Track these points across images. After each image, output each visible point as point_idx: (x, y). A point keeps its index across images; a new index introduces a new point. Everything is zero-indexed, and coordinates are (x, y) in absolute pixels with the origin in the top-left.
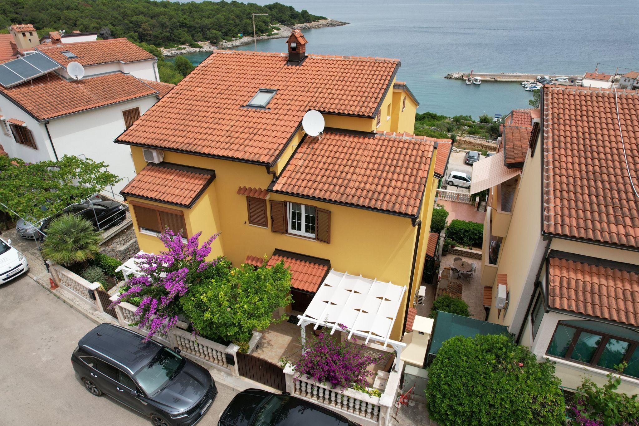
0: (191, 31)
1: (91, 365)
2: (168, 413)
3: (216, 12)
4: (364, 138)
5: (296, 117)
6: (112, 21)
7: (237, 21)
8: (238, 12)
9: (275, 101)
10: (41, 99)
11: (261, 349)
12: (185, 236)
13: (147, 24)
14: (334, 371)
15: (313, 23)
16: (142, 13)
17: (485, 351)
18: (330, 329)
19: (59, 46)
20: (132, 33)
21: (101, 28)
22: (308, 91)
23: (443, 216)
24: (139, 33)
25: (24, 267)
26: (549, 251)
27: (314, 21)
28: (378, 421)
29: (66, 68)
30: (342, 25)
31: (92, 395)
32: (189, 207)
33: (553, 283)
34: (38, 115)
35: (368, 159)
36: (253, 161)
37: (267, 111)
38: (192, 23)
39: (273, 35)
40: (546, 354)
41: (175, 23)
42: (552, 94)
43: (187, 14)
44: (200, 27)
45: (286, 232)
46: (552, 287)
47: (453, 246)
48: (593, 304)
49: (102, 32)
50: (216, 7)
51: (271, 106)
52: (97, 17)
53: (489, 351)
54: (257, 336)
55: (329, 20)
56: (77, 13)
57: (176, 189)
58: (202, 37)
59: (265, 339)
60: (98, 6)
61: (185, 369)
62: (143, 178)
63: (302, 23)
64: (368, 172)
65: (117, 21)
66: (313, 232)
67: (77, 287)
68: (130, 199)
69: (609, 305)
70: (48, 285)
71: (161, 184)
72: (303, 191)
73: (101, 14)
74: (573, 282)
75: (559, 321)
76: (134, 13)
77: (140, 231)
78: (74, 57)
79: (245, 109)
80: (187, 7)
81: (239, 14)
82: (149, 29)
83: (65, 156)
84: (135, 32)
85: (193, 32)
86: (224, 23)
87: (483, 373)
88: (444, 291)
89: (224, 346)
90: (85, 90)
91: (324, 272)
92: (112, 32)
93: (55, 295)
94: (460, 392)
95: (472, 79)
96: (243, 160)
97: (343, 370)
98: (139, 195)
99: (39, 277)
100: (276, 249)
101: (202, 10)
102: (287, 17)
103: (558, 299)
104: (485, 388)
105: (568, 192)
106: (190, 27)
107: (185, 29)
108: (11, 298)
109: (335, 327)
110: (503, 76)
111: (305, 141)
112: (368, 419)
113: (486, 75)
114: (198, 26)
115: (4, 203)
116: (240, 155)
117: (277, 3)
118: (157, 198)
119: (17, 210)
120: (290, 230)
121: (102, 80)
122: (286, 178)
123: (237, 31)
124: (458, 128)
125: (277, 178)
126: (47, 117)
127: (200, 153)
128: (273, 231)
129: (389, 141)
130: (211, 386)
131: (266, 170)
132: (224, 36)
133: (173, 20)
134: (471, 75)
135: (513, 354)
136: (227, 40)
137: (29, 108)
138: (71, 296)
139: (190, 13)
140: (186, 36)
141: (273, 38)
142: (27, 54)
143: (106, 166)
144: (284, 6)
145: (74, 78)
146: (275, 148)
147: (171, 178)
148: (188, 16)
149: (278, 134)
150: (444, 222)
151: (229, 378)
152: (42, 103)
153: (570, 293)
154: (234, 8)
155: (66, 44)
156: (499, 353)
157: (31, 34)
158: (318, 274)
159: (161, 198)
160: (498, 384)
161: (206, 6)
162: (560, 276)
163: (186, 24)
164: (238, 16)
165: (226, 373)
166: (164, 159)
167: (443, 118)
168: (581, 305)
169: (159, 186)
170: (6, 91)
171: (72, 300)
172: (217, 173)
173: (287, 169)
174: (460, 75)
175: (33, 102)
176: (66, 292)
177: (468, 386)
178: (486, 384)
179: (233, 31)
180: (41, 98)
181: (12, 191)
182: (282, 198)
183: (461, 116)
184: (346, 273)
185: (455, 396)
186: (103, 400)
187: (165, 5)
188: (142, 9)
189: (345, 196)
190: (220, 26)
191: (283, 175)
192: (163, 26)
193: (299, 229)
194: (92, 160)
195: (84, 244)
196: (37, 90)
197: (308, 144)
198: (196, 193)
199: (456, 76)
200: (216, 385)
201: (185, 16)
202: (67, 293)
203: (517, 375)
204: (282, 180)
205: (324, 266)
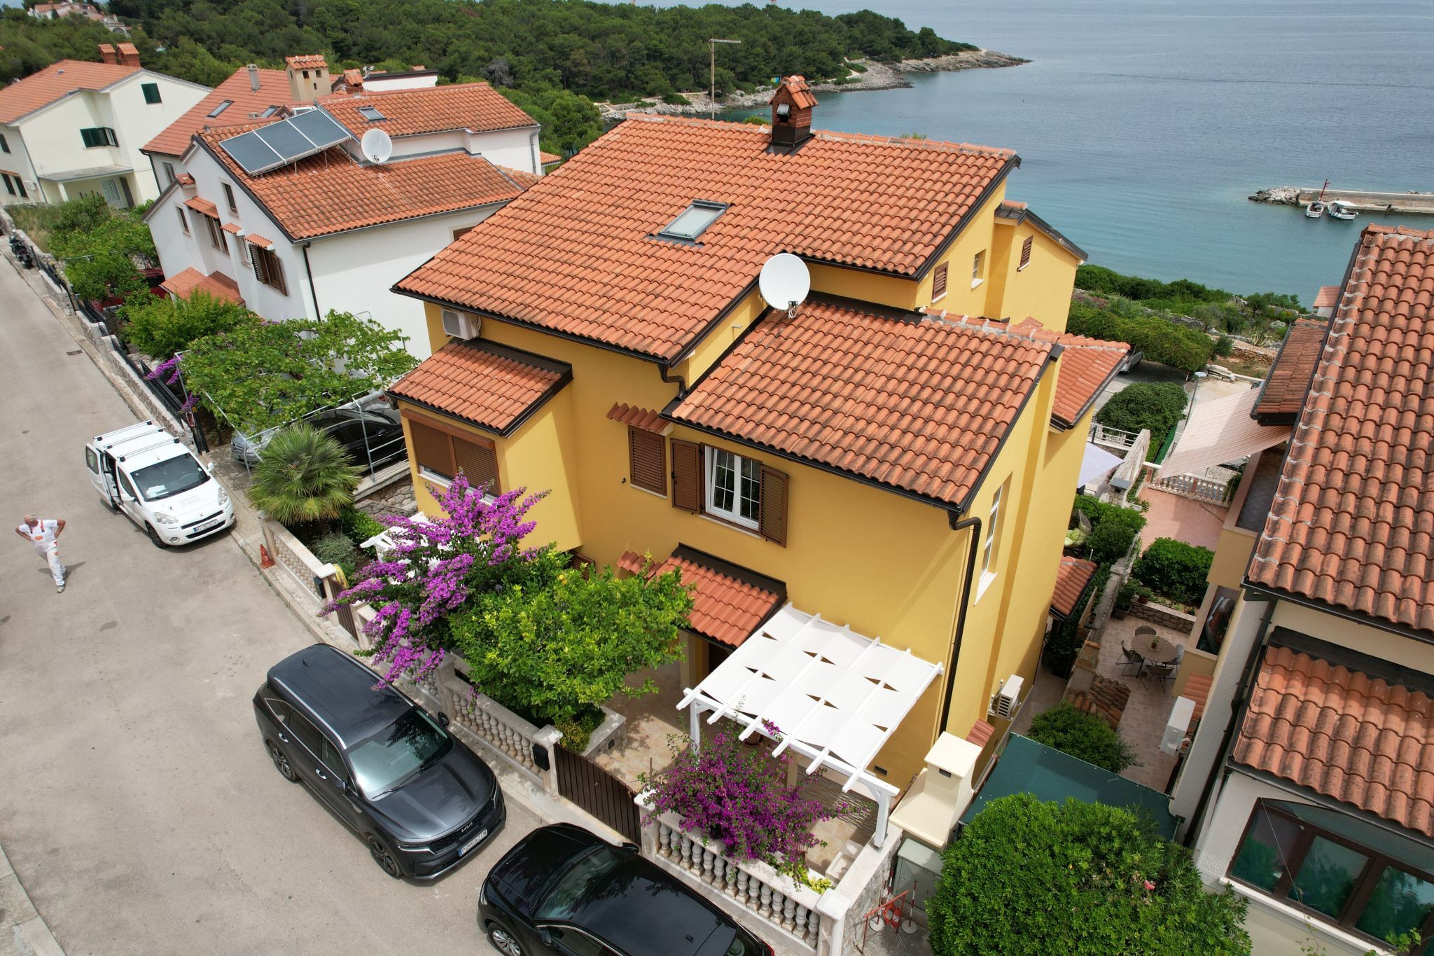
0: (671, 69)
1: (281, 718)
2: (394, 837)
3: (728, 28)
4: (896, 323)
5: (752, 265)
6: (514, 45)
7: (773, 50)
8: (777, 29)
9: (717, 229)
10: (306, 200)
11: (622, 751)
12: (495, 492)
13: (582, 51)
14: (729, 820)
15: (944, 58)
16: (576, 29)
17: (1070, 838)
18: (740, 727)
19: (357, 97)
20: (550, 70)
21: (491, 58)
22: (792, 211)
23: (1130, 526)
24: (564, 70)
25: (225, 517)
26: (1271, 629)
27: (947, 54)
28: (816, 947)
29: (360, 141)
30: (1012, 64)
31: (282, 776)
32: (503, 433)
33: (1260, 706)
34: (293, 229)
35: (889, 370)
36: (636, 351)
37: (695, 249)
38: (674, 51)
39: (848, 82)
40: (1228, 876)
41: (639, 50)
42: (1382, 250)
43: (666, 31)
44: (690, 60)
45: (702, 509)
46: (1254, 716)
47: (1144, 599)
48: (1350, 773)
49: (492, 67)
50: (729, 18)
51: (705, 239)
52: (486, 35)
53: (1081, 839)
54: (614, 720)
55: (984, 51)
56: (451, 29)
57: (489, 394)
58: (692, 81)
59: (638, 732)
60: (493, 14)
61: (452, 759)
62: (436, 367)
63: (919, 58)
64: (882, 398)
65: (524, 44)
66: (755, 518)
67: (302, 569)
68: (403, 405)
69: (1393, 782)
70: (257, 558)
71: (464, 382)
72: (732, 424)
73: (495, 31)
74: (1312, 714)
75: (1259, 800)
76: (558, 30)
77: (419, 472)
78: (378, 120)
79: (654, 241)
80: (668, 18)
81: (778, 35)
82: (585, 61)
83: (332, 311)
84: (556, 67)
85: (675, 71)
86: (742, 54)
87: (1055, 886)
88: (1081, 698)
89: (534, 728)
90: (388, 185)
91: (768, 607)
92: (511, 67)
93: (266, 579)
94: (998, 921)
95: (1323, 203)
96: (616, 348)
97: (749, 821)
98: (419, 400)
99: (248, 541)
100: (680, 545)
101: (700, 24)
102: (886, 44)
103: (1258, 746)
104: (1054, 922)
105: (1343, 492)
106: (670, 59)
107: (660, 64)
108: (195, 572)
109: (754, 726)
110: (1414, 199)
111: (767, 319)
112: (797, 938)
113: (1365, 196)
114: (685, 58)
115: (210, 392)
116: (612, 337)
117: (866, 11)
118: (449, 409)
119: (228, 408)
120: (710, 507)
121: (426, 166)
122: (705, 394)
123: (768, 70)
124: (1258, 324)
125: (688, 393)
126: (308, 234)
127: (539, 326)
128: (675, 505)
129: (948, 334)
130: (490, 802)
131: (658, 374)
132: (741, 80)
133: (635, 43)
134: (1322, 194)
135: (1137, 857)
136: (745, 90)
137: (281, 216)
138: (291, 585)
139: (674, 29)
140: (659, 79)
141: (851, 90)
142: (299, 112)
143: (405, 339)
144: (881, 18)
145: (371, 159)
146: (687, 327)
147: (485, 372)
148: (669, 36)
149: (702, 301)
150: (1128, 540)
151: (539, 794)
152: (305, 207)
153: (1296, 736)
154: (768, 20)
155: (371, 94)
156: (1104, 848)
157: (318, 73)
158: (752, 610)
159: (457, 411)
160: (1086, 920)
161: (709, 15)
162: (1283, 692)
163: (661, 53)
164: (774, 39)
165: (534, 783)
166: (480, 331)
167: (1221, 296)
168: (1317, 769)
169: (461, 385)
170: (249, 182)
171: (291, 594)
172: (576, 370)
173: (712, 376)
174: (1291, 193)
175: (290, 204)
176: (284, 576)
177: (1015, 910)
178: (1056, 914)
179: (761, 70)
180: (307, 196)
181: (227, 371)
182: (697, 437)
183: (1269, 297)
184: (818, 615)
185: (986, 926)
186: (297, 789)
187: (624, 12)
188: (577, 21)
189: (817, 444)
190: (734, 60)
191: (700, 387)
192: (614, 56)
193: (729, 507)
194: (379, 325)
195: (320, 486)
196: (303, 181)
197: (772, 325)
198: (525, 407)
199: (1281, 195)
200: (506, 802)
201: (663, 36)
202: (285, 579)
203: (1135, 908)
204: (695, 398)
205: (770, 593)
